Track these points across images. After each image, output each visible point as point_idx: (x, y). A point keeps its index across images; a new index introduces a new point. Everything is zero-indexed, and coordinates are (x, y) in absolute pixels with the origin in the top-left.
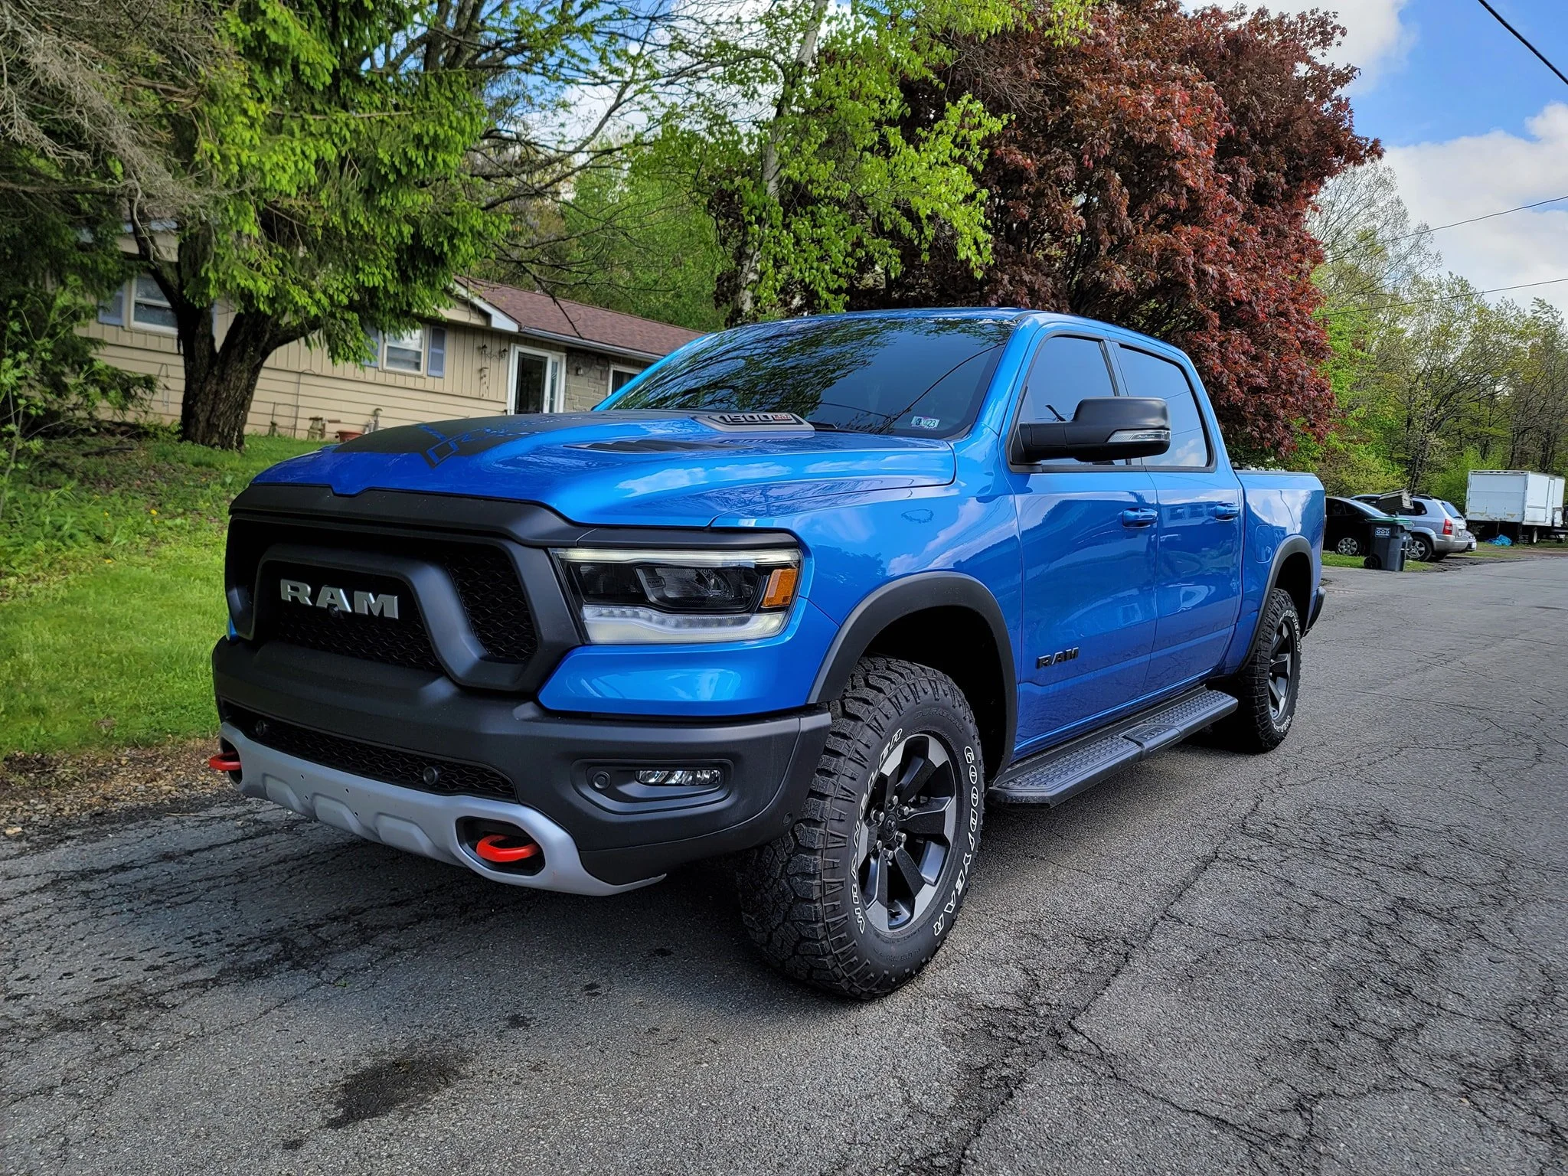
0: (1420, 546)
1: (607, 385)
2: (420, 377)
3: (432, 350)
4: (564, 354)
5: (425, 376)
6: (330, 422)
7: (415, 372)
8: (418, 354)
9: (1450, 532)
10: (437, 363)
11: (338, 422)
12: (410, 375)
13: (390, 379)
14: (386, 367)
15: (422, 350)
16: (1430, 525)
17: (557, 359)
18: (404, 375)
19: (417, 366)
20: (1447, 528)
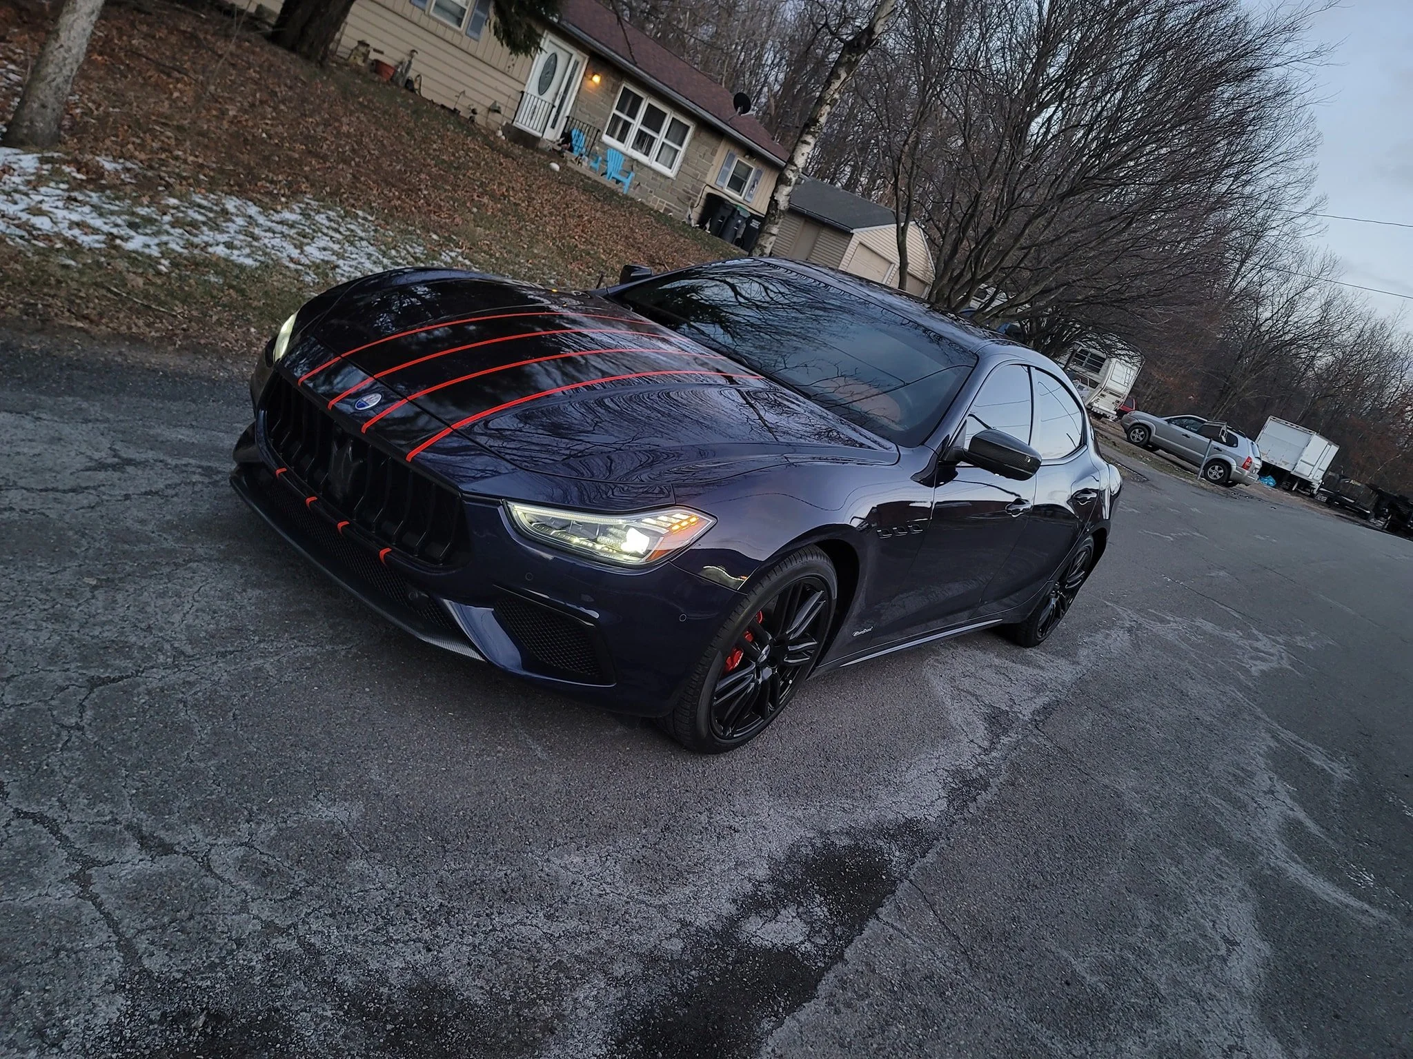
0: (1219, 469)
1: (614, 99)
2: (460, 33)
3: (477, 11)
4: (587, 57)
5: (464, 33)
6: (375, 50)
7: (455, 27)
8: (463, 11)
9: (1247, 468)
10: (476, 25)
11: (382, 53)
12: (450, 28)
13: (432, 26)
14: (431, 12)
15: (467, 9)
16: (1235, 457)
17: (580, 59)
18: (446, 26)
19: (459, 22)
20: (1247, 464)
